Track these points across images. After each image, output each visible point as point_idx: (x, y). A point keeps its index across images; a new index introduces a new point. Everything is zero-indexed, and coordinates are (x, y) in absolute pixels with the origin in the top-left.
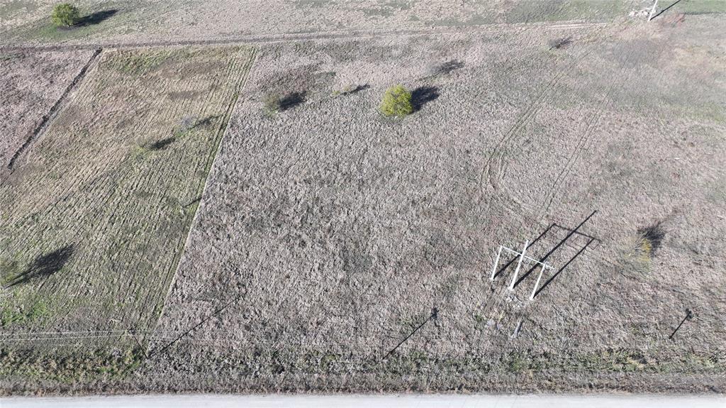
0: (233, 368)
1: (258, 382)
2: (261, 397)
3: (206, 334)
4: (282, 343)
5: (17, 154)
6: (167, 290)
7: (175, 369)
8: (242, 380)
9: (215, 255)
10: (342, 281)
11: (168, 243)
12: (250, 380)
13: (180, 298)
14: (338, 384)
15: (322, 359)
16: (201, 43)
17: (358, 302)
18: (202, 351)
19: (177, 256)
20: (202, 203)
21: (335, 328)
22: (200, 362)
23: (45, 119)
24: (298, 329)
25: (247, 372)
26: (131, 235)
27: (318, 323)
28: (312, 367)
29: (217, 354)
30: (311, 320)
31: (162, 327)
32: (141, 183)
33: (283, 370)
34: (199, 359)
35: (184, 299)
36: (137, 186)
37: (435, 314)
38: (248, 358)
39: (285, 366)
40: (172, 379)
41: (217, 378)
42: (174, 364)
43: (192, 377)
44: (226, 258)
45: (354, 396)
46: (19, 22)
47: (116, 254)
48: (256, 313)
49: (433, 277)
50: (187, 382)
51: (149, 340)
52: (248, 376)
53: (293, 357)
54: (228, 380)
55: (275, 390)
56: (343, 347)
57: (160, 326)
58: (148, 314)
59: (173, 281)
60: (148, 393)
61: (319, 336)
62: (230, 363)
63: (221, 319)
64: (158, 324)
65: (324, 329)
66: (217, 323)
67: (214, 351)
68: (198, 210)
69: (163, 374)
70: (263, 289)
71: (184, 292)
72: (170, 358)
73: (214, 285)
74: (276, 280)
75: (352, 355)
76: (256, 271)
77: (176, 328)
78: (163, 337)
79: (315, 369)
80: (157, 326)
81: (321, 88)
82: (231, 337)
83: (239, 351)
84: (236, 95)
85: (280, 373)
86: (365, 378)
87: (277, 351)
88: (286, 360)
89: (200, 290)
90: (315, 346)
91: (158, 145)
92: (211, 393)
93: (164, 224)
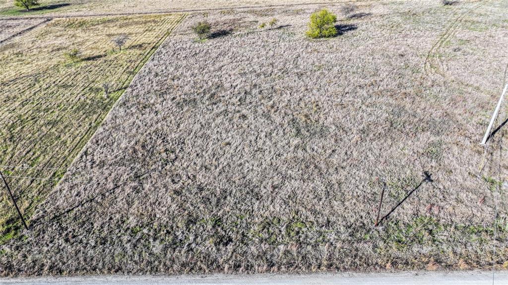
0: (155, 239)
1: (193, 258)
2: (198, 278)
3: (118, 200)
4: (227, 209)
6: (73, 157)
7: (67, 241)
8: (169, 255)
9: (139, 127)
10: (297, 147)
11: (84, 119)
12: (181, 255)
13: (89, 164)
14: (317, 259)
15: (287, 227)
17: (323, 166)
18: (111, 219)
19: (92, 129)
20: (129, 90)
21: (298, 192)
22: (106, 231)
24: (248, 193)
25: (175, 244)
26: (42, 113)
27: (274, 187)
28: (274, 237)
29: (132, 222)
30: (264, 183)
31: (58, 193)
32: (65, 79)
33: (231, 240)
34: (105, 229)
35: (94, 165)
36: (60, 82)
37: (428, 177)
38: (178, 227)
39: (233, 236)
40: (58, 255)
41: (130, 253)
42: (67, 235)
43: (92, 251)
44: (153, 129)
45: (346, 274)
47: (19, 128)
48: (189, 178)
49: (410, 143)
50: (81, 259)
51: (36, 208)
52: (178, 249)
53: (244, 225)
54: (146, 255)
55: (220, 269)
56: (315, 212)
57: (56, 192)
58: (43, 180)
59: (84, 149)
60: (16, 276)
61: (278, 200)
62: (151, 234)
63: (141, 184)
64: (55, 189)
65: (284, 193)
66: (135, 188)
67: (128, 219)
68: (123, 94)
69: (45, 249)
70: (198, 155)
71: (95, 158)
72: (62, 228)
73: (135, 151)
74: (213, 147)
75: (329, 222)
76: (188, 140)
77: (78, 194)
78: (58, 204)
79: (278, 239)
80: (51, 192)
81: (246, 27)
82: (154, 203)
83: (165, 219)
84: (168, 34)
85: (227, 245)
86: (357, 250)
87: (220, 219)
88: (235, 229)
89: (116, 157)
90: (273, 212)
91: (89, 59)
92: (118, 273)
93: (83, 105)
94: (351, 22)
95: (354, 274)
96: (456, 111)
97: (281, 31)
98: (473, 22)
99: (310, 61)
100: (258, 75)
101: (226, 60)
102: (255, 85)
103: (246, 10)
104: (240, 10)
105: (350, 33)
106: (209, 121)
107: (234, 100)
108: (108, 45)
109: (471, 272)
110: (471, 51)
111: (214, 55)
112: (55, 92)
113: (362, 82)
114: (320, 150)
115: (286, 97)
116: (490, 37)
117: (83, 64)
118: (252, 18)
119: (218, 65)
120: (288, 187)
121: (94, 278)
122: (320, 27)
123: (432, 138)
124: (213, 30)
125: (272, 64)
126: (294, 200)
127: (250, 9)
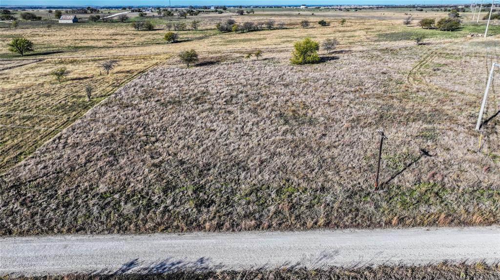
0: (127, 203)
1: (169, 218)
2: (174, 235)
3: (89, 171)
4: (211, 178)
6: (45, 141)
7: (23, 204)
8: (141, 217)
9: (120, 119)
10: (285, 132)
11: (63, 115)
12: (156, 216)
13: (61, 146)
15: (277, 191)
18: (78, 186)
19: (69, 121)
20: (112, 96)
21: (288, 165)
24: (233, 166)
25: (150, 207)
27: (262, 161)
28: (263, 200)
29: (102, 188)
30: (251, 158)
31: (22, 167)
32: (48, 91)
33: (213, 203)
34: (71, 194)
35: (67, 146)
36: (42, 93)
37: (425, 153)
38: (154, 193)
39: (217, 200)
41: (96, 214)
42: (25, 200)
43: (51, 214)
44: (134, 121)
45: (347, 231)
48: (170, 155)
50: (38, 220)
52: (153, 210)
53: (229, 191)
55: (200, 227)
56: (307, 180)
57: (20, 166)
59: (59, 135)
61: (266, 171)
62: (123, 198)
63: (116, 159)
64: (18, 164)
65: (273, 166)
66: (109, 163)
67: (98, 187)
68: (106, 99)
70: (180, 138)
71: (69, 141)
72: (21, 195)
73: (113, 136)
74: (197, 132)
75: (324, 188)
76: (171, 128)
77: (45, 167)
78: (20, 175)
79: (268, 201)
80: (14, 167)
81: (233, 59)
82: (129, 174)
83: (140, 186)
84: (156, 65)
85: (209, 206)
86: (357, 210)
87: (202, 186)
88: (218, 194)
89: (92, 140)
90: (261, 180)
92: (79, 232)
93: (63, 107)
94: (333, 55)
95: (357, 230)
96: (444, 108)
97: (265, 61)
98: (448, 54)
99: (296, 77)
101: (213, 77)
103: (232, 51)
104: (228, 51)
105: (332, 61)
106: (194, 115)
108: (96, 72)
109: (489, 227)
110: (450, 71)
112: (36, 99)
113: (348, 89)
114: (310, 134)
116: (466, 62)
119: (204, 80)
120: (277, 161)
121: (50, 237)
122: (304, 54)
123: (425, 126)
126: (285, 171)
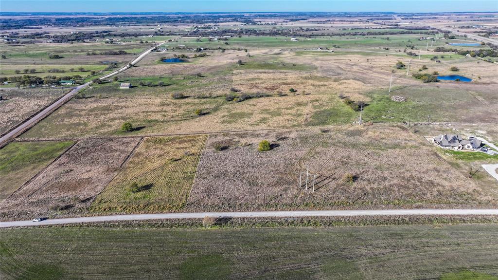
5: (122, 165)
16: (185, 134)
23: (129, 156)
46: (106, 130)
81: (235, 145)
84: (202, 148)
91: (176, 160)
94: (279, 142)
97: (249, 147)
99: (258, 162)
100: (239, 167)
101: (227, 161)
102: (238, 171)
103: (234, 133)
104: (232, 133)
105: (276, 148)
107: (232, 176)
108: (180, 154)
111: (223, 159)
115: (248, 175)
117: (175, 163)
118: (237, 139)
119: (225, 163)
122: (264, 148)
124: (222, 146)
125: (244, 163)
127: (236, 133)
